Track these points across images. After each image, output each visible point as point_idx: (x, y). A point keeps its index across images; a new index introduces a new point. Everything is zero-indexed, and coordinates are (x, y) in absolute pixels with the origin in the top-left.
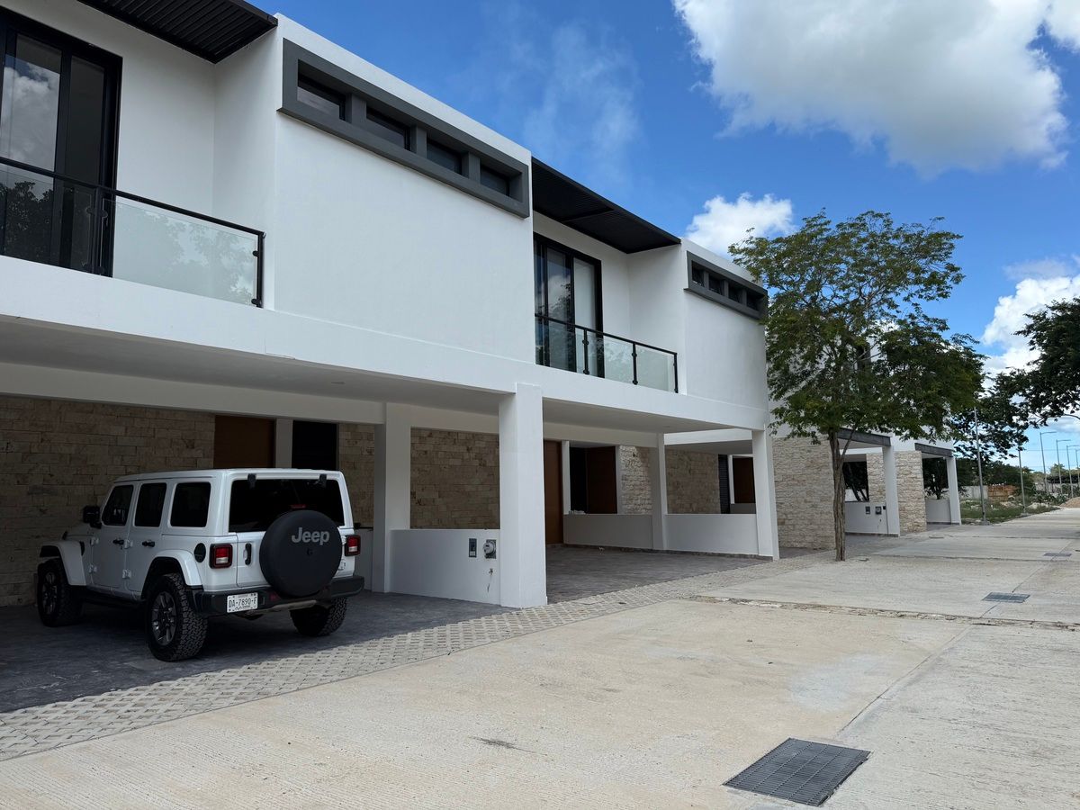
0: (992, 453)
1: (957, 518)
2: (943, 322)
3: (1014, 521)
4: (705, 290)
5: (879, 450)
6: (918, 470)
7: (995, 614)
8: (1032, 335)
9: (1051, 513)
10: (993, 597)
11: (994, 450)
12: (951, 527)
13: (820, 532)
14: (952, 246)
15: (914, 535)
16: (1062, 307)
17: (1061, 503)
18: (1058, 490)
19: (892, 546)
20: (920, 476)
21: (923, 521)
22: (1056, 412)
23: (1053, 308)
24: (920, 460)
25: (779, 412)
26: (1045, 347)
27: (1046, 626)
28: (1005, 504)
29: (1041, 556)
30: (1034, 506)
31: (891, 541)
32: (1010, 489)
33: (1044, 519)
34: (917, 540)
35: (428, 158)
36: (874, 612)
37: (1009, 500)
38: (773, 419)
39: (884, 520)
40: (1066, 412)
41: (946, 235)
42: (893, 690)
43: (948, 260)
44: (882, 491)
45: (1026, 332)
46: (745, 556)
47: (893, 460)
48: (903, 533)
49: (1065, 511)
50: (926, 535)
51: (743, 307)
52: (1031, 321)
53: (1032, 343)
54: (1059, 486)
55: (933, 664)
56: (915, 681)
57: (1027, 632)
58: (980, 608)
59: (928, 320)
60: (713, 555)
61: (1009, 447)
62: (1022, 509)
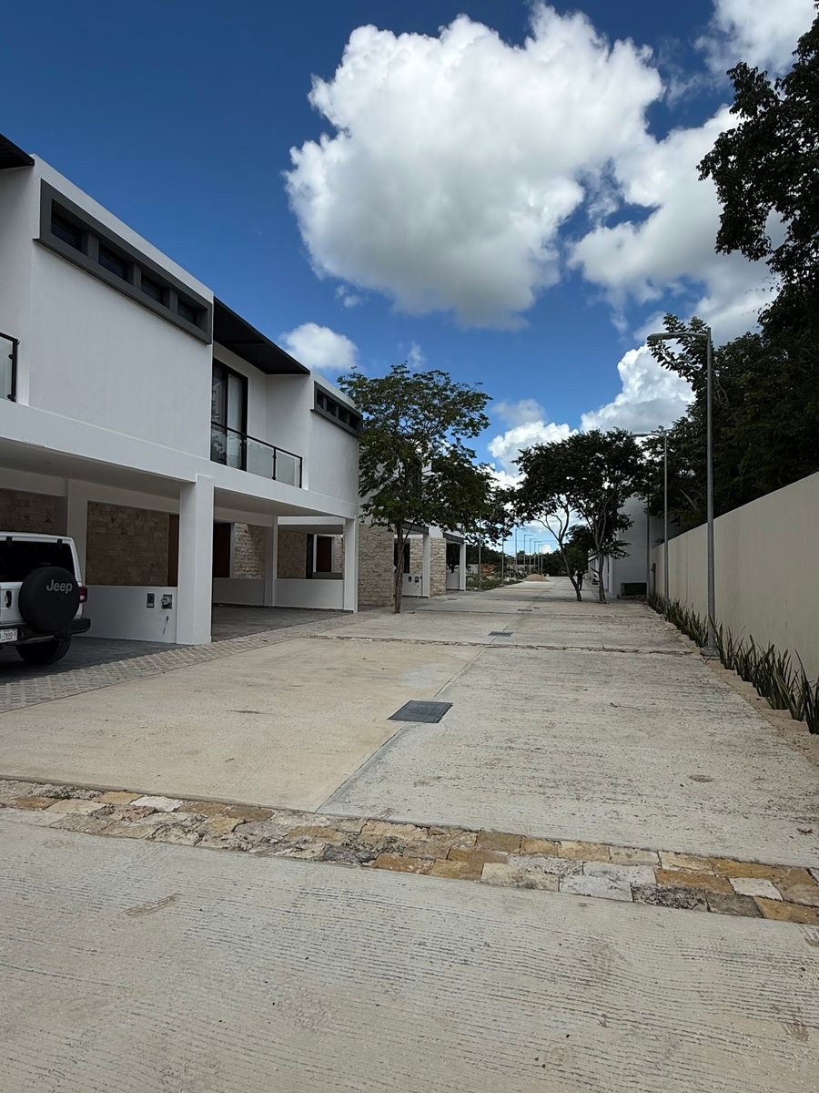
0: (487, 542)
1: (463, 587)
2: (473, 452)
3: (497, 589)
4: (324, 412)
5: (422, 536)
6: (443, 552)
7: (496, 642)
8: (521, 464)
9: (518, 584)
10: (493, 634)
11: (489, 540)
12: (459, 592)
13: (381, 594)
14: (485, 403)
15: (438, 597)
16: (541, 448)
17: (523, 578)
18: (522, 569)
19: (425, 605)
20: (444, 556)
21: (444, 587)
22: (530, 518)
23: (536, 449)
24: (445, 545)
25: (366, 507)
26: (528, 473)
27: (524, 648)
28: (489, 577)
29: (515, 611)
30: (508, 579)
31: (425, 601)
32: (492, 567)
33: (513, 588)
34: (440, 600)
35: (142, 290)
36: (430, 642)
37: (493, 574)
38: (361, 512)
39: (420, 587)
40: (536, 517)
41: (483, 395)
42: (454, 678)
43: (481, 412)
44: (419, 566)
45: (518, 462)
46: (334, 610)
47: (429, 544)
48: (431, 596)
49: (525, 583)
50: (445, 597)
51: (346, 426)
52: (522, 455)
53: (520, 469)
54: (523, 566)
55: (470, 667)
56: (466, 673)
57: (515, 650)
58: (488, 640)
59: (464, 449)
60: (310, 609)
61: (498, 538)
62: (500, 581)
